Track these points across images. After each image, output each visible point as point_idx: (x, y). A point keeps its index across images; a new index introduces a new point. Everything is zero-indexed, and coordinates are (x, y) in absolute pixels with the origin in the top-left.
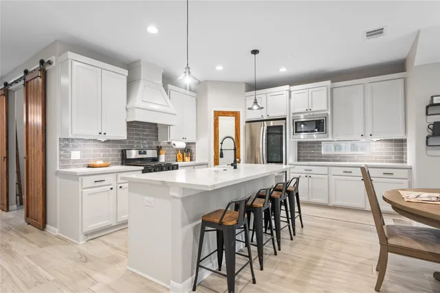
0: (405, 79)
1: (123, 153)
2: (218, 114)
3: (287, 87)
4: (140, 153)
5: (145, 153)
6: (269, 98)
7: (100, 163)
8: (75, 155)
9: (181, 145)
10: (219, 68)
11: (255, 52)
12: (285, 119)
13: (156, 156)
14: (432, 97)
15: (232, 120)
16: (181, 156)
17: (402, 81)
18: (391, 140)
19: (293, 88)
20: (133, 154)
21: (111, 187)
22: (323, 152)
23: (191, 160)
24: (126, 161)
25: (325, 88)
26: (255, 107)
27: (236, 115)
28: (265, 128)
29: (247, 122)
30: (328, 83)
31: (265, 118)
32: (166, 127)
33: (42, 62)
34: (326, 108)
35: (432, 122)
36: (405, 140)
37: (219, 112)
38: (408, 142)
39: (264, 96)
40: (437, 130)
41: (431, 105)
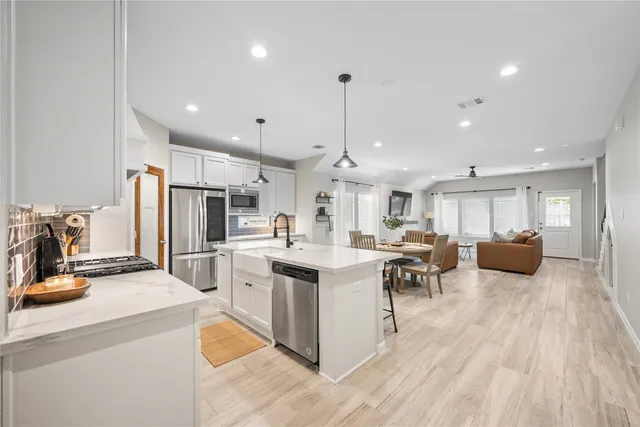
0: (296, 175)
3: (227, 156)
6: (206, 162)
12: (224, 190)
14: (319, 192)
17: (294, 177)
22: (240, 226)
27: (159, 173)
28: (204, 199)
29: (172, 187)
30: (258, 163)
31: (201, 186)
34: (257, 186)
35: (320, 207)
36: (294, 217)
38: (297, 218)
39: (199, 158)
40: (321, 212)
41: (319, 196)
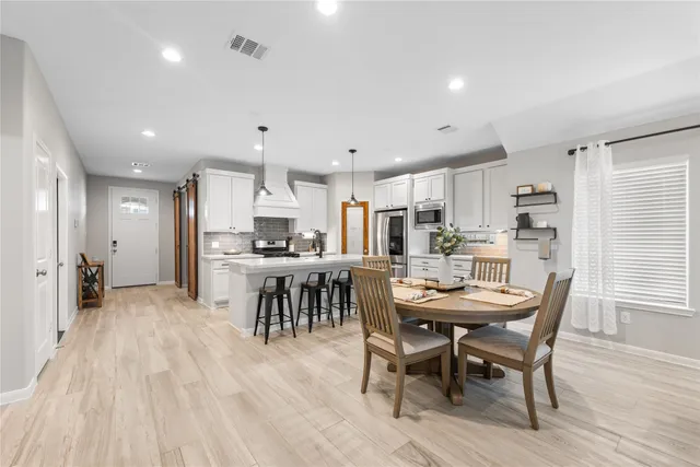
1: (253, 243)
2: (345, 205)
3: (407, 176)
4: (269, 243)
5: (273, 243)
7: (233, 251)
8: (215, 245)
9: (309, 235)
11: (353, 151)
12: (406, 209)
13: (285, 247)
14: (518, 188)
15: (360, 210)
19: (416, 176)
20: (261, 244)
24: (255, 250)
25: (442, 176)
27: (364, 205)
30: (447, 170)
31: (390, 208)
32: (293, 220)
33: (194, 175)
34: (443, 197)
37: (347, 203)
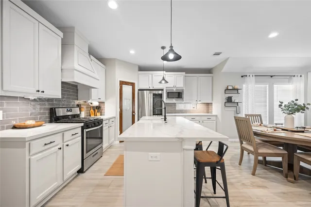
0: (212, 77)
1: (53, 111)
2: (122, 83)
4: (67, 110)
5: (71, 111)
6: (154, 77)
9: (96, 104)
10: (132, 52)
11: (163, 48)
12: (163, 90)
13: (79, 113)
14: (228, 86)
15: (130, 87)
16: (93, 112)
17: (211, 78)
18: (204, 103)
20: (61, 112)
21: (59, 147)
22: (177, 108)
23: (101, 115)
25: (183, 76)
26: (163, 82)
27: (133, 84)
28: (152, 94)
29: (139, 90)
30: (184, 73)
31: (151, 89)
32: (88, 88)
34: (183, 86)
35: (227, 96)
36: (212, 104)
37: (123, 81)
38: (213, 104)
39: (150, 76)
40: (229, 100)
41: (227, 89)
